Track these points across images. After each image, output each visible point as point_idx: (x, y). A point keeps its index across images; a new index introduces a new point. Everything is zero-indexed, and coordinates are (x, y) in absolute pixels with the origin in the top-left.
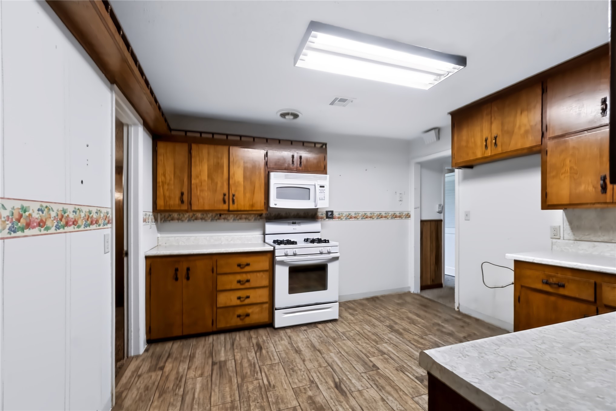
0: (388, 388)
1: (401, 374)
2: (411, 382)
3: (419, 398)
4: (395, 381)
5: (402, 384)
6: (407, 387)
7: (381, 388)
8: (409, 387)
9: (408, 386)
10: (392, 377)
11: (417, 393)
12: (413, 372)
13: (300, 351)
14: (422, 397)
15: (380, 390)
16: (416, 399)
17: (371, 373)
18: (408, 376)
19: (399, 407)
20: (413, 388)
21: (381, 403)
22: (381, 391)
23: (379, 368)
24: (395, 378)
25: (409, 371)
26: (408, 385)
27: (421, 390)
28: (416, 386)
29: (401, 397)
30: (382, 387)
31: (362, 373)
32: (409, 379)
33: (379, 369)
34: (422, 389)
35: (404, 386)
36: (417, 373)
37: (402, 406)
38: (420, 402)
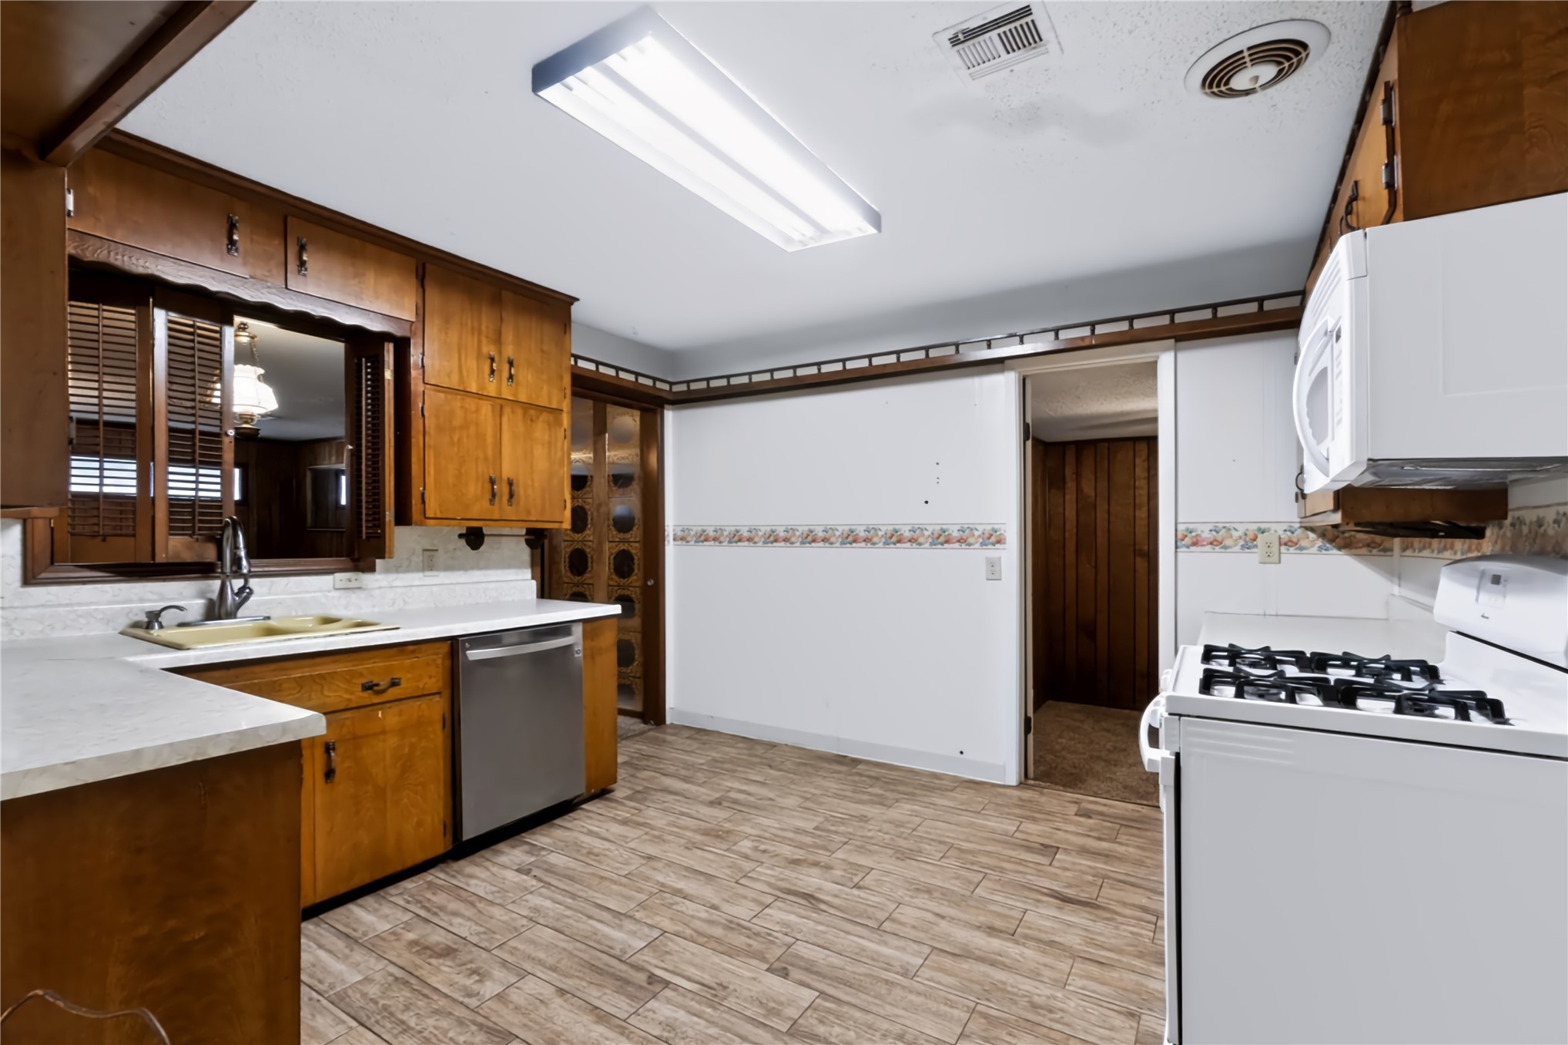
0: (718, 932)
1: (707, 979)
2: (676, 967)
3: (651, 936)
4: (713, 954)
5: (695, 951)
6: (681, 950)
7: (732, 925)
8: (676, 951)
9: (681, 952)
10: (723, 961)
11: (657, 946)
12: (680, 999)
13: (990, 935)
14: (645, 941)
15: (731, 922)
16: (656, 933)
17: (778, 952)
18: (689, 979)
19: (681, 907)
20: (668, 953)
21: (716, 901)
22: (726, 920)
23: (768, 973)
24: (717, 960)
25: (690, 995)
26: (681, 955)
27: (649, 956)
28: (663, 961)
29: (685, 924)
30: (732, 928)
31: (794, 943)
32: (684, 970)
33: (767, 970)
34: (647, 958)
35: (688, 951)
36: (669, 1001)
37: (678, 911)
38: (646, 930)
